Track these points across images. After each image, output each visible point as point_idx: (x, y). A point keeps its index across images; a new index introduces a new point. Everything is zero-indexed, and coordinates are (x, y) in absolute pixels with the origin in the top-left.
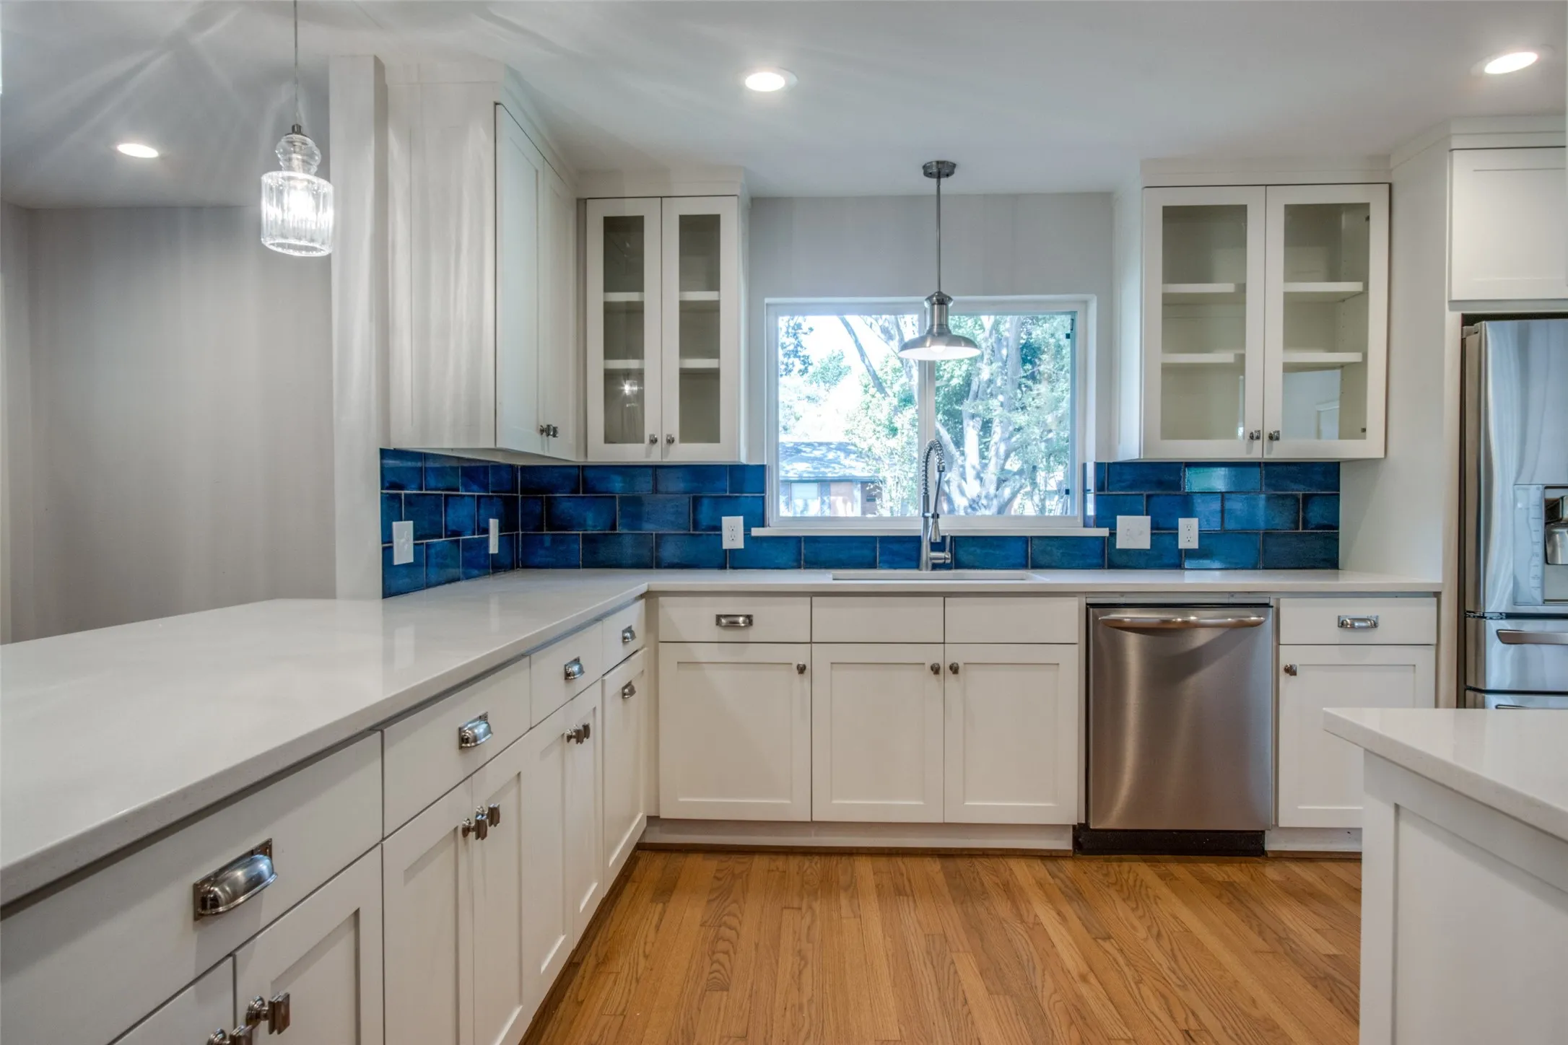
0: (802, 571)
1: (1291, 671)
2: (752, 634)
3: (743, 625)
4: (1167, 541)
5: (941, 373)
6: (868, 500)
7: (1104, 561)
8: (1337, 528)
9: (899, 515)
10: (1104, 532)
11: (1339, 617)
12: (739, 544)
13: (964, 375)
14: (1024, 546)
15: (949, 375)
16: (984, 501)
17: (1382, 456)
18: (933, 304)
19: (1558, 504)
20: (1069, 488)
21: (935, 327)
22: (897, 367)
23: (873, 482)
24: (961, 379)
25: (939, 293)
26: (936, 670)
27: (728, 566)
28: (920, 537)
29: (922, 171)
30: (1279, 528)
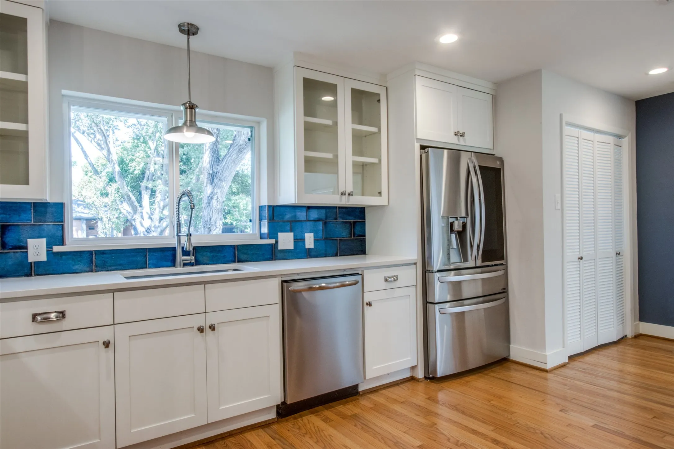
0: (94, 273)
1: (369, 304)
2: (65, 324)
3: (55, 319)
4: (301, 244)
5: (129, 168)
6: (90, 229)
7: (273, 256)
8: (365, 236)
9: (110, 236)
10: (273, 241)
11: (385, 277)
12: (43, 257)
13: (141, 169)
14: (234, 250)
15: (133, 169)
16: (153, 229)
17: (387, 204)
18: (186, 108)
19: (453, 224)
20: (251, 219)
21: (188, 122)
22: (104, 164)
23: (95, 220)
24: (140, 171)
25: (190, 102)
26: (201, 330)
27: (33, 273)
28: (175, 248)
29: (178, 29)
30: (344, 237)
